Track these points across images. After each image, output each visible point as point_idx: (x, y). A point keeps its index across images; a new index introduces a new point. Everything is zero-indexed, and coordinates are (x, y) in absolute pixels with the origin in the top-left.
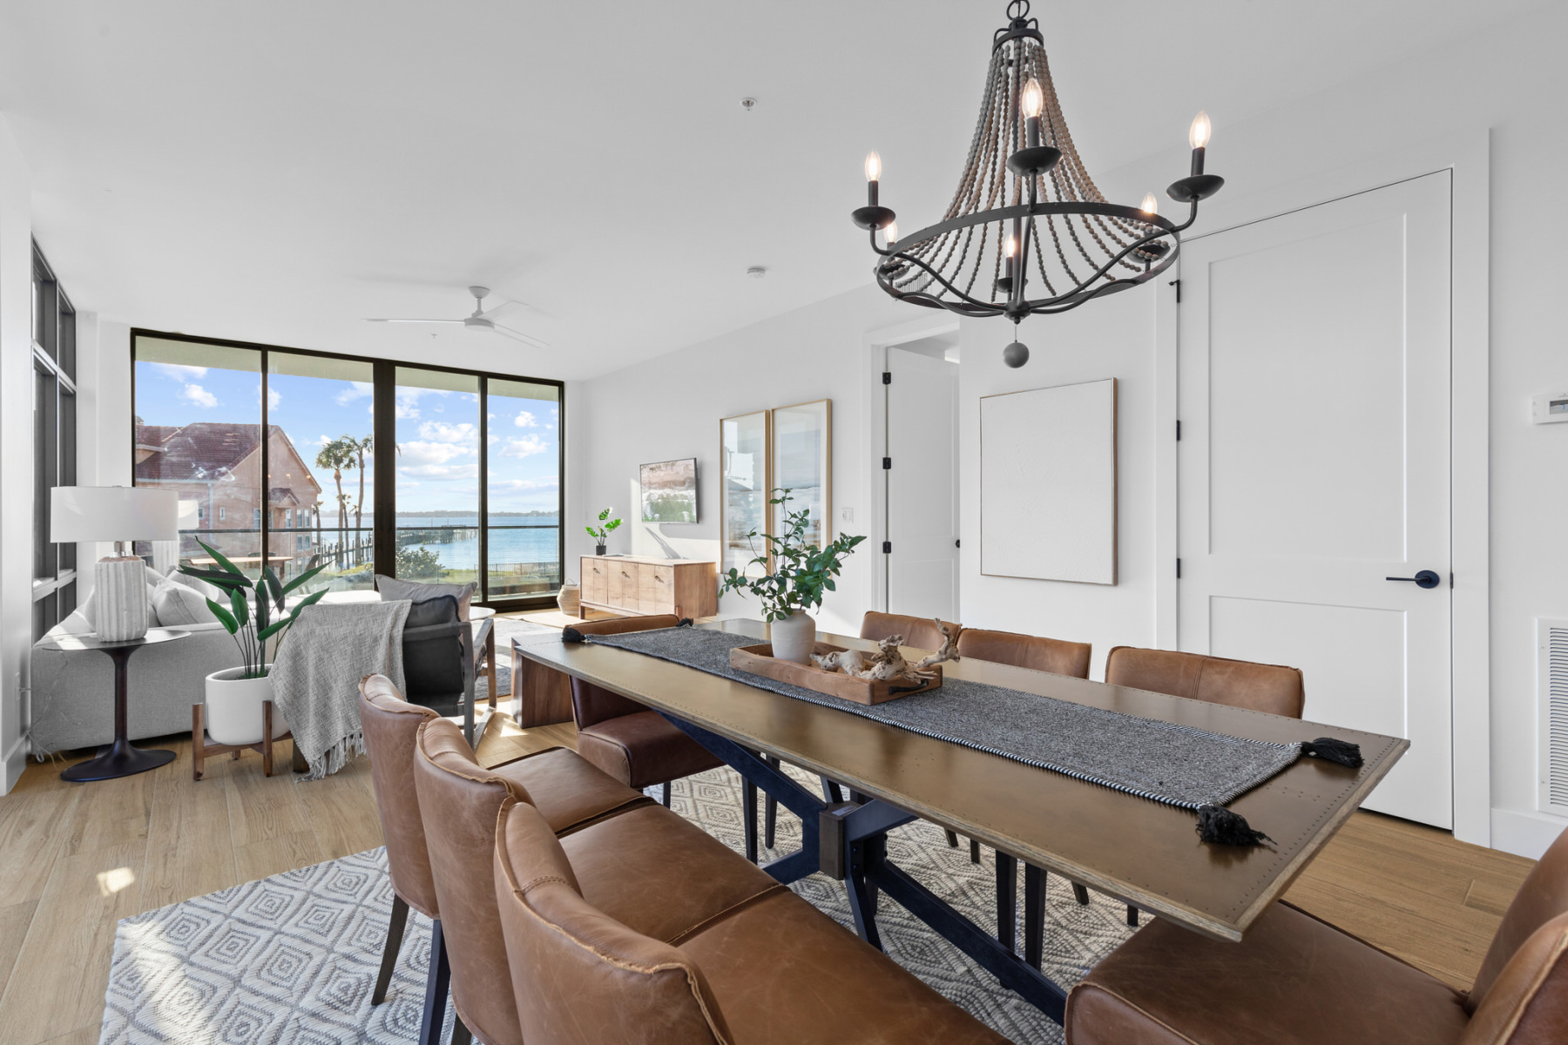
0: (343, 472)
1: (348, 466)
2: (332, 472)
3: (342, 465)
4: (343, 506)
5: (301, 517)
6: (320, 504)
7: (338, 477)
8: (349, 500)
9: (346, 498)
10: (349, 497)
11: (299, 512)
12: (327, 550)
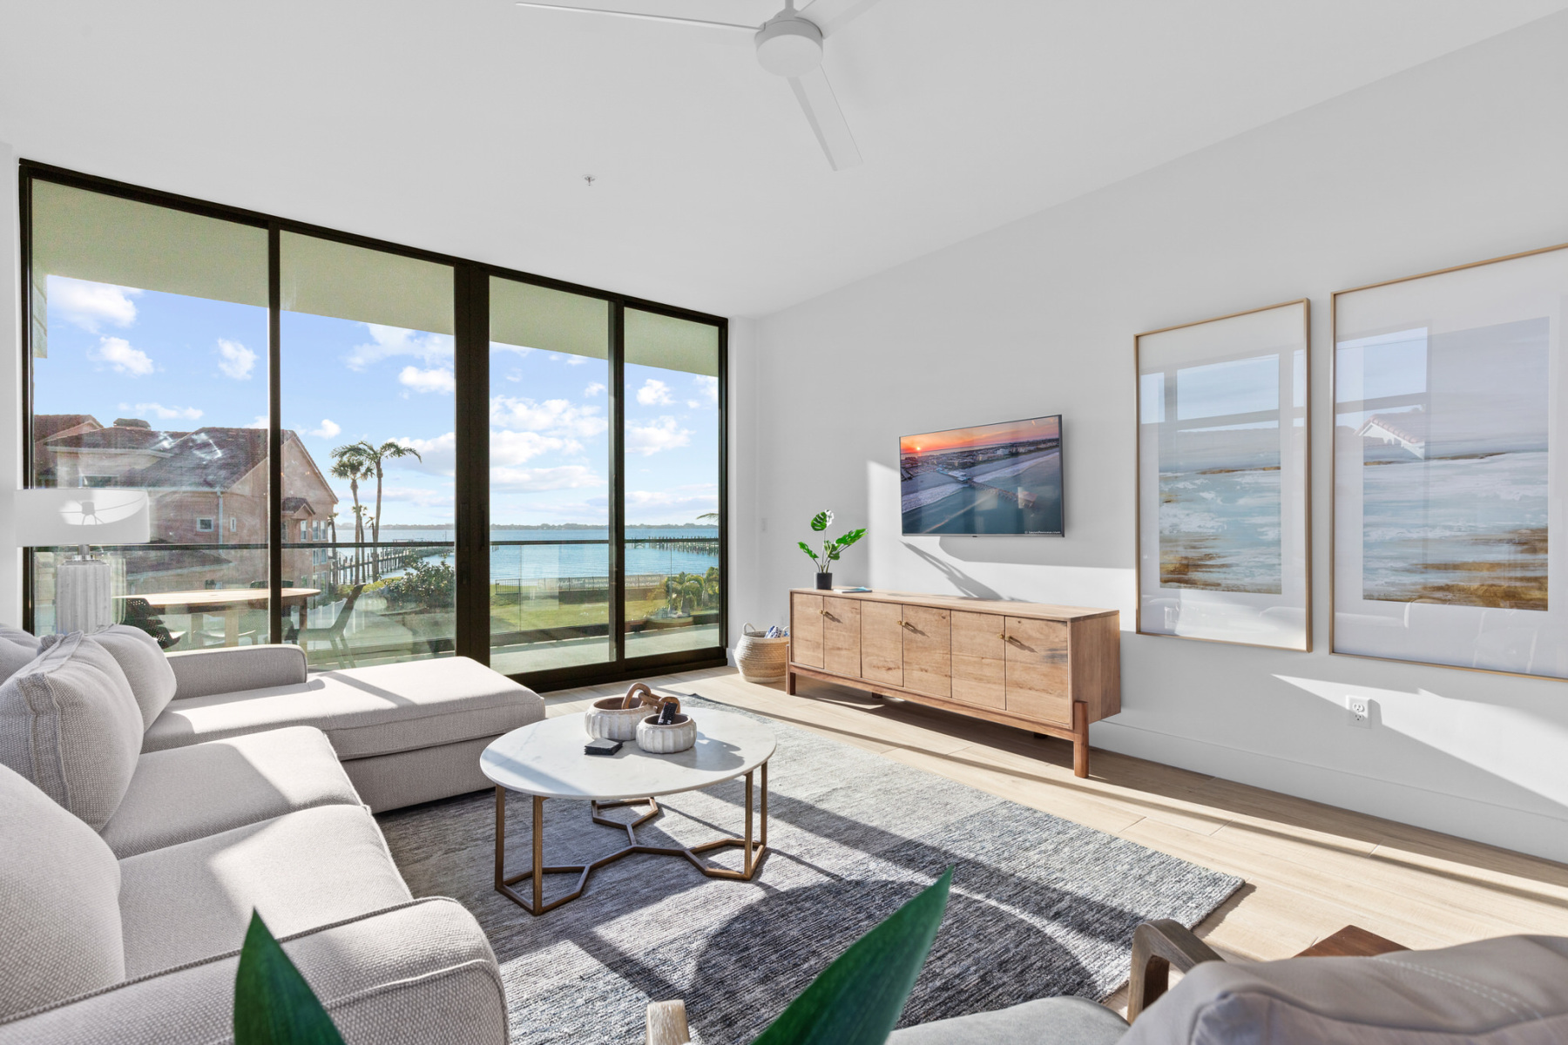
0: (359, 482)
1: (365, 475)
2: (348, 482)
3: (359, 475)
4: (359, 518)
5: (317, 529)
6: (336, 515)
7: (354, 487)
8: (366, 512)
9: (362, 509)
10: (365, 508)
11: (315, 524)
12: (342, 563)
